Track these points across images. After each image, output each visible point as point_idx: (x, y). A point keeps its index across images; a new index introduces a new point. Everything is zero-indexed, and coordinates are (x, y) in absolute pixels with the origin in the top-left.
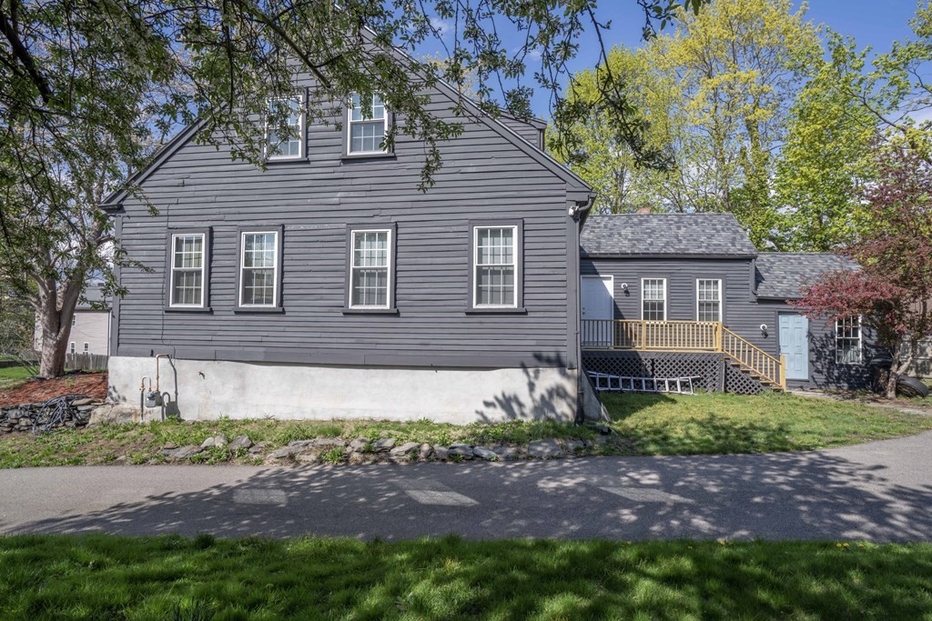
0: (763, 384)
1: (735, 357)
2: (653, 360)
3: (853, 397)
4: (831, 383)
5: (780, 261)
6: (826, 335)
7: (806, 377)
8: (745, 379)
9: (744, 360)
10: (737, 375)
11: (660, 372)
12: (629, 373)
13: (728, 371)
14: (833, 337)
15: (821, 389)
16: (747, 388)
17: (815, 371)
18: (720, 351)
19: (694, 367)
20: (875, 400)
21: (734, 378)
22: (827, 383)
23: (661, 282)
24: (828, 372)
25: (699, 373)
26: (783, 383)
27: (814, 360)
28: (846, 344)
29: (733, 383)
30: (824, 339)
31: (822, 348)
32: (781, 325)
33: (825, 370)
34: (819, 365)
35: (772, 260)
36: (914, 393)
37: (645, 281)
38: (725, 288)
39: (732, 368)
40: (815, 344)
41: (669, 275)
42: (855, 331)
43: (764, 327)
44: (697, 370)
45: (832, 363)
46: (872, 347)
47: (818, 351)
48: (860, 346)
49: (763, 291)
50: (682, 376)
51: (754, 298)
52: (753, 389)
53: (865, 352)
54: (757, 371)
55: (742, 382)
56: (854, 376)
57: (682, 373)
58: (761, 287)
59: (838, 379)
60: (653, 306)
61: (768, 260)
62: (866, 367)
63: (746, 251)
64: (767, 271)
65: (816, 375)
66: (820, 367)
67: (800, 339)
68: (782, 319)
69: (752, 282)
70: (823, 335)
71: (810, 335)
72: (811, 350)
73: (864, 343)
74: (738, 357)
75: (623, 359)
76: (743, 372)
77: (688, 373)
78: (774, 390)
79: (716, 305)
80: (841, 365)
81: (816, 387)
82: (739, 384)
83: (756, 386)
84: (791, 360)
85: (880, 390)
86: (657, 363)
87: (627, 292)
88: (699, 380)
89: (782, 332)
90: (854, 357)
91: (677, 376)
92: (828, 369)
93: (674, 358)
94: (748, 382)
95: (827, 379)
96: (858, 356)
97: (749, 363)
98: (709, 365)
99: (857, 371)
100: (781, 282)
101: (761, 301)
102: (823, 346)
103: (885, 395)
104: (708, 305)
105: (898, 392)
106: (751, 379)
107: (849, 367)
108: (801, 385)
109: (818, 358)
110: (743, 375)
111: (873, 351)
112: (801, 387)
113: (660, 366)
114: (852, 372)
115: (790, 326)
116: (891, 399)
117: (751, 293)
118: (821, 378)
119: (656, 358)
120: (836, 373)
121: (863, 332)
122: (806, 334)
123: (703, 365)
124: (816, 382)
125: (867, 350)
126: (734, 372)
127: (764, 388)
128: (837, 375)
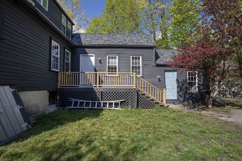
0: (155, 103)
1: (143, 90)
2: (102, 92)
3: (194, 107)
4: (185, 101)
5: (167, 52)
6: (183, 80)
7: (176, 98)
8: (147, 101)
9: (147, 92)
10: (143, 99)
11: (105, 98)
12: (90, 99)
13: (139, 97)
14: (186, 81)
15: (181, 103)
16: (148, 105)
17: (179, 96)
18: (135, 87)
19: (122, 95)
20: (203, 109)
21: (142, 100)
22: (184, 101)
23: (115, 58)
24: (184, 96)
25: (125, 98)
26: (164, 102)
27: (179, 91)
28: (192, 84)
29: (142, 103)
30: (183, 82)
31: (182, 86)
32: (166, 76)
33: (183, 95)
34: (181, 93)
35: (164, 52)
36: (220, 105)
37: (109, 57)
38: (143, 60)
39: (141, 95)
40: (179, 84)
41: (119, 54)
42: (195, 78)
43: (159, 77)
44: (123, 97)
45: (186, 92)
46: (201, 85)
47: (180, 87)
48: (197, 85)
49: (159, 62)
50: (116, 100)
51: (154, 65)
52: (151, 105)
53: (199, 87)
54: (153, 97)
55: (146, 102)
56: (194, 98)
57: (116, 98)
58: (158, 60)
59: (188, 99)
60: (112, 68)
61: (163, 52)
62: (199, 94)
63: (152, 44)
64: (162, 55)
65: (180, 98)
66: (181, 94)
67: (174, 82)
68: (167, 73)
69: (154, 57)
70: (182, 80)
71: (177, 80)
72: (178, 87)
73: (198, 84)
74: (144, 90)
75: (87, 92)
76: (146, 97)
77: (119, 98)
78: (160, 106)
79: (139, 68)
80: (189, 93)
81: (179, 102)
82: (144, 103)
83: (152, 104)
84: (170, 91)
85: (206, 104)
86: (104, 94)
87: (100, 62)
88: (124, 102)
89: (166, 79)
90: (195, 90)
91: (114, 100)
92: (184, 95)
93: (112, 91)
94: (148, 102)
95: (184, 99)
96: (196, 89)
97: (149, 93)
98: (129, 94)
99: (195, 95)
100: (167, 59)
101: (158, 65)
102: (183, 85)
103: (207, 106)
104: (136, 68)
105: (213, 105)
106: (150, 101)
107: (192, 94)
108: (173, 102)
109: (181, 90)
110: (146, 99)
111: (202, 87)
112: (174, 103)
113: (105, 95)
114: (194, 96)
115: (170, 77)
116: (210, 108)
117: (153, 62)
118: (181, 99)
119: (103, 91)
120: (187, 96)
121: (198, 79)
122: (176, 80)
123: (126, 94)
124: (179, 100)
125: (199, 86)
126: (142, 97)
127: (156, 105)
128: (187, 97)
